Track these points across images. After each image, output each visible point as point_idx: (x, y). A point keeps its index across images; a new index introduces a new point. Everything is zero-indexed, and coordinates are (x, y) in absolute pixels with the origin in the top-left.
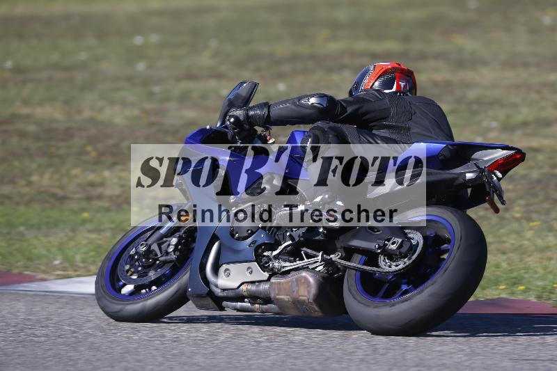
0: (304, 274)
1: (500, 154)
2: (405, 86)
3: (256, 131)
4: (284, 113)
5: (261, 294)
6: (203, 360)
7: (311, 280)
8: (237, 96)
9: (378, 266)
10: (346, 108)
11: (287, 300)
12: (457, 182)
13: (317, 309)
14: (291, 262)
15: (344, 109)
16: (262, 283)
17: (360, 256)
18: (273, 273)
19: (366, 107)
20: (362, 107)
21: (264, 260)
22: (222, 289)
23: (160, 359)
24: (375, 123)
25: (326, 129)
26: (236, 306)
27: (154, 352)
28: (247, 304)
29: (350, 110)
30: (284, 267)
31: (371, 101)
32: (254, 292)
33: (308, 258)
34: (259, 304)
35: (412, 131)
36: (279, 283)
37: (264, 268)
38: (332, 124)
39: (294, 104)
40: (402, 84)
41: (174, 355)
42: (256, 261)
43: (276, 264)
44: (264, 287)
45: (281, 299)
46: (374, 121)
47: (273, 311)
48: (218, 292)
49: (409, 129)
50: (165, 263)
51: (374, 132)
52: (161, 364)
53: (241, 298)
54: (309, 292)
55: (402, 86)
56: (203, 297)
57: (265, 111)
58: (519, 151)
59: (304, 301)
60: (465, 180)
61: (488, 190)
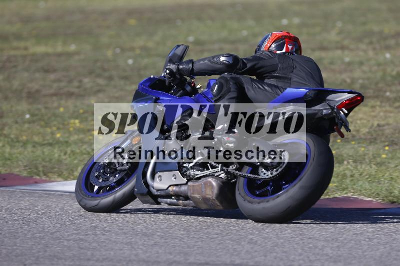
0: (210, 179)
1: (346, 96)
2: (292, 49)
3: (186, 79)
4: (203, 67)
5: (182, 193)
6: (331, 252)
7: (214, 184)
8: (175, 55)
9: (258, 175)
10: (246, 64)
11: (198, 197)
12: (317, 116)
13: (219, 204)
14: (201, 171)
15: (245, 65)
16: (183, 186)
17: (248, 167)
18: (190, 179)
19: (261, 63)
20: (258, 63)
21: (184, 169)
22: (157, 190)
23: (300, 251)
24: (268, 74)
25: (228, 79)
26: (167, 201)
27: (296, 246)
28: (174, 200)
29: (249, 65)
30: (197, 175)
31: (265, 59)
32: (177, 192)
33: (212, 169)
34: (182, 200)
35: (292, 80)
36: (193, 186)
37: (183, 175)
38: (233, 75)
39: (210, 61)
40: (290, 47)
41: (309, 248)
42: (179, 170)
43: (192, 173)
44: (184, 188)
45: (194, 197)
46: (267, 73)
47: (191, 205)
48: (155, 192)
49: (290, 79)
50: (121, 171)
51: (266, 81)
52: (300, 255)
53: (169, 196)
54: (212, 192)
55: (290, 49)
56: (145, 195)
57: (190, 65)
58: (359, 95)
59: (210, 198)
60: (322, 114)
61: (337, 122)
